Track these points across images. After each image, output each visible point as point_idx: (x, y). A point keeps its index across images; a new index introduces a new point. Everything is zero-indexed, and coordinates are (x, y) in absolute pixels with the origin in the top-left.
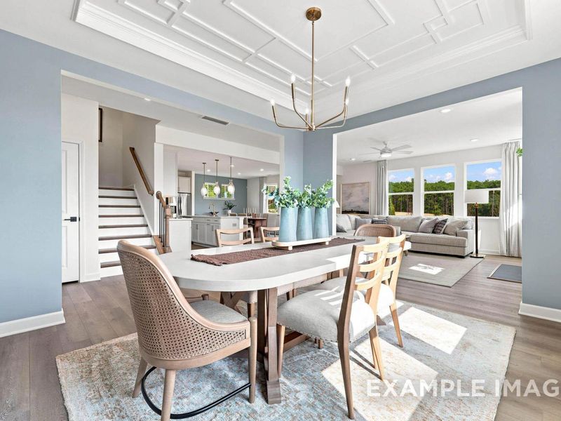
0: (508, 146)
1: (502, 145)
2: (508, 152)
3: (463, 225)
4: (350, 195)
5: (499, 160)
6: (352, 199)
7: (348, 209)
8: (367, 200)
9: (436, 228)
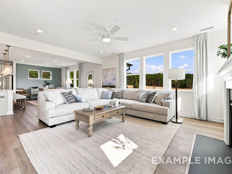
0: (198, 37)
1: (194, 37)
2: (198, 42)
3: (167, 96)
4: (106, 76)
5: (192, 48)
6: (108, 79)
7: (105, 84)
8: (114, 79)
9: (149, 98)
